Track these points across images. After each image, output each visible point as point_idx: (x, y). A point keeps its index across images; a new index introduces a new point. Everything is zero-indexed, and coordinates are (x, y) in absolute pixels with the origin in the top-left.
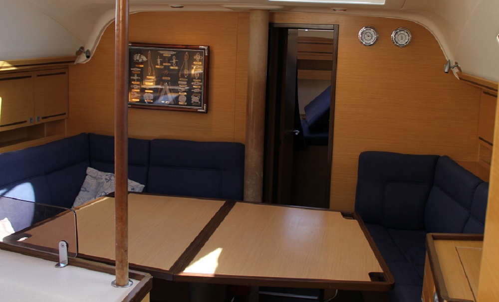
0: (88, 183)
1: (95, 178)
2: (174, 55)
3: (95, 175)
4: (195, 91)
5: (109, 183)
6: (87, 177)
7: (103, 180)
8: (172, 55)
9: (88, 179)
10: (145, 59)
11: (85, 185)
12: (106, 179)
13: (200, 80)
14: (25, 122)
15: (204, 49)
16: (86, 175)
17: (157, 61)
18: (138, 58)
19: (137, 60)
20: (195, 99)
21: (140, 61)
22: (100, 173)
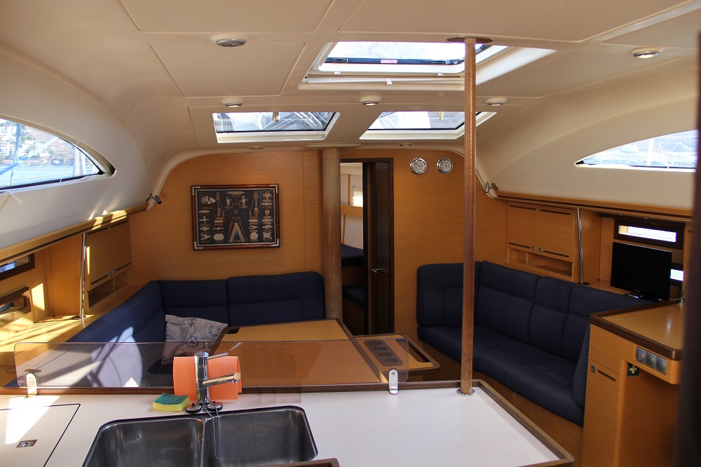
0: (172, 331)
1: (177, 324)
2: (243, 195)
3: (176, 322)
4: (266, 227)
5: (193, 327)
6: (167, 324)
7: (187, 325)
8: (241, 195)
9: (169, 326)
10: (213, 201)
11: (168, 333)
12: (189, 324)
13: (270, 217)
14: (107, 276)
15: (275, 187)
16: (166, 322)
17: (226, 202)
18: (207, 200)
19: (205, 202)
20: (267, 235)
21: (209, 203)
22: (180, 319)
